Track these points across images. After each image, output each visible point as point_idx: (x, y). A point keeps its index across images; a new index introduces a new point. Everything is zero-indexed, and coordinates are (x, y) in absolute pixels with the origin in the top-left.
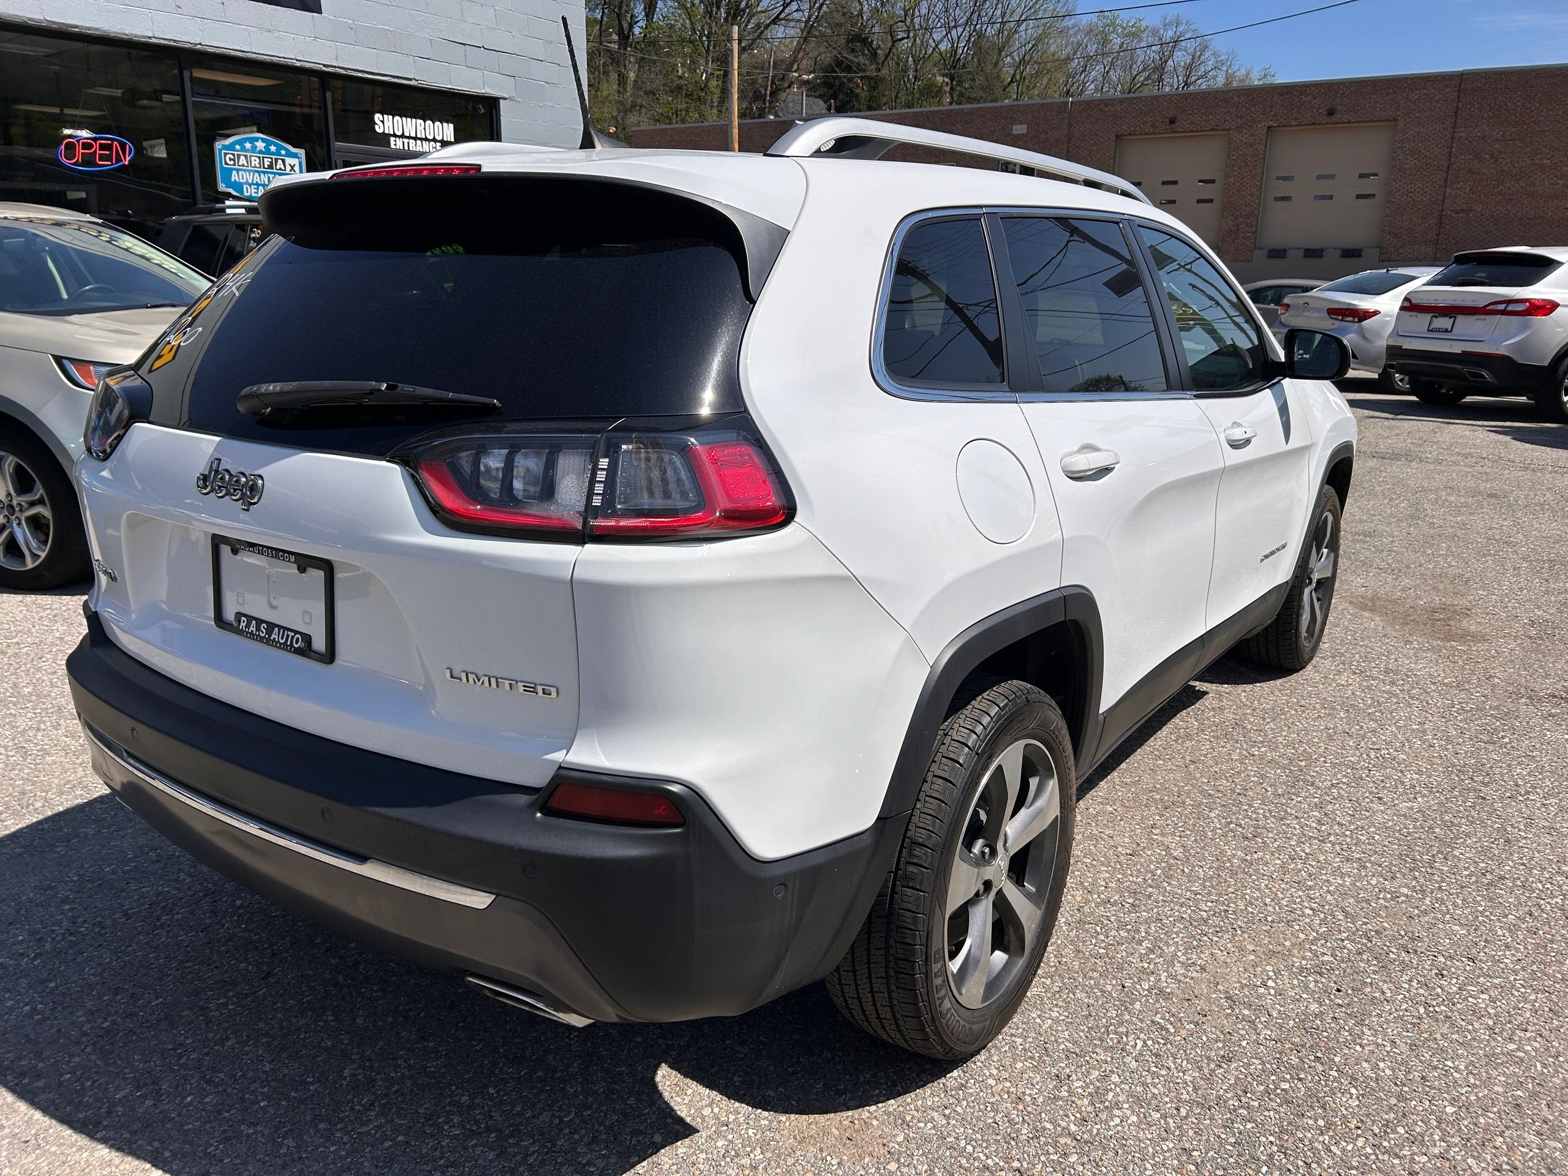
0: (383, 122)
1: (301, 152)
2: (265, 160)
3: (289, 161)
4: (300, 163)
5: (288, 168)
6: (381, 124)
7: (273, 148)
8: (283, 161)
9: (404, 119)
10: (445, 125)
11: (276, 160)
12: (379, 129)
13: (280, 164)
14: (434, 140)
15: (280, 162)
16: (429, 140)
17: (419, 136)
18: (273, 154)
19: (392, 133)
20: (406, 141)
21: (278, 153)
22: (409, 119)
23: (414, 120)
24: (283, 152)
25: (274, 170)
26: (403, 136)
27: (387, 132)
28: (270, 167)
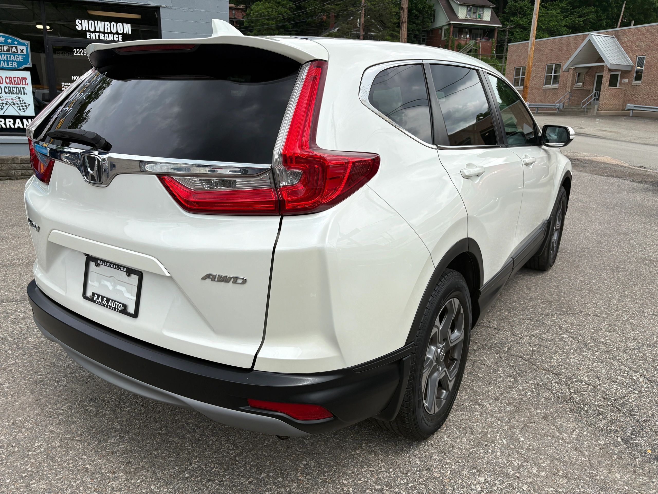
0: (81, 24)
1: (28, 43)
2: (5, 47)
3: (19, 47)
4: (27, 49)
5: (19, 51)
6: (80, 25)
7: (9, 41)
8: (16, 48)
9: (96, 22)
10: (125, 25)
11: (12, 47)
12: (79, 28)
13: (14, 49)
14: (117, 33)
15: (14, 48)
16: (114, 34)
17: (106, 31)
18: (10, 44)
19: (87, 29)
20: (97, 34)
21: (13, 43)
22: (99, 22)
23: (103, 23)
24: (16, 43)
25: (11, 53)
26: (95, 31)
27: (84, 29)
28: (8, 51)
